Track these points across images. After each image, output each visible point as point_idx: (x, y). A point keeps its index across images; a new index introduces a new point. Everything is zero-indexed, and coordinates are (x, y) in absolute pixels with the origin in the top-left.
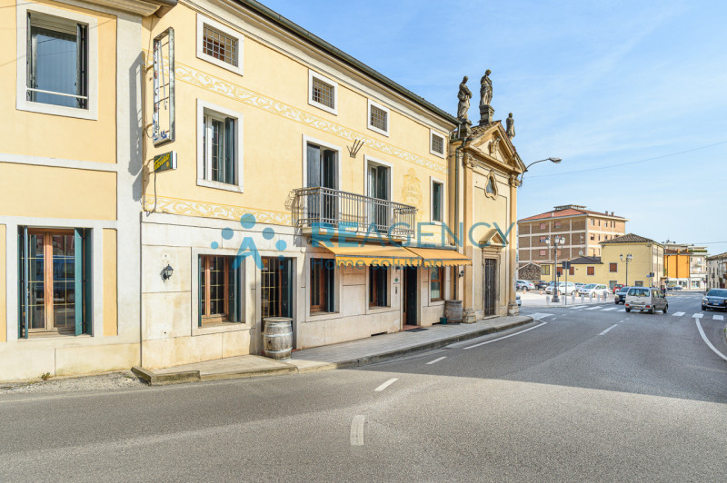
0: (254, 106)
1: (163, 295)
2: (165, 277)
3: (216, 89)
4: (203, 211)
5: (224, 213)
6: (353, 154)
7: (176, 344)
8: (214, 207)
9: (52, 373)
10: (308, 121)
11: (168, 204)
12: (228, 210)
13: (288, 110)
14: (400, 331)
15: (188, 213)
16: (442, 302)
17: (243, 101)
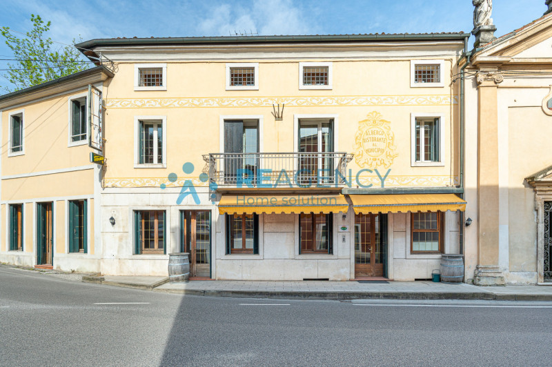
0: (177, 107)
1: (112, 234)
2: (113, 224)
3: (147, 106)
4: (139, 184)
5: (153, 183)
6: (279, 118)
7: (120, 262)
8: (145, 180)
9: (76, 270)
10: (226, 103)
11: (117, 181)
12: (155, 181)
13: (206, 101)
14: (350, 280)
15: (128, 186)
16: (439, 256)
17: (167, 107)
